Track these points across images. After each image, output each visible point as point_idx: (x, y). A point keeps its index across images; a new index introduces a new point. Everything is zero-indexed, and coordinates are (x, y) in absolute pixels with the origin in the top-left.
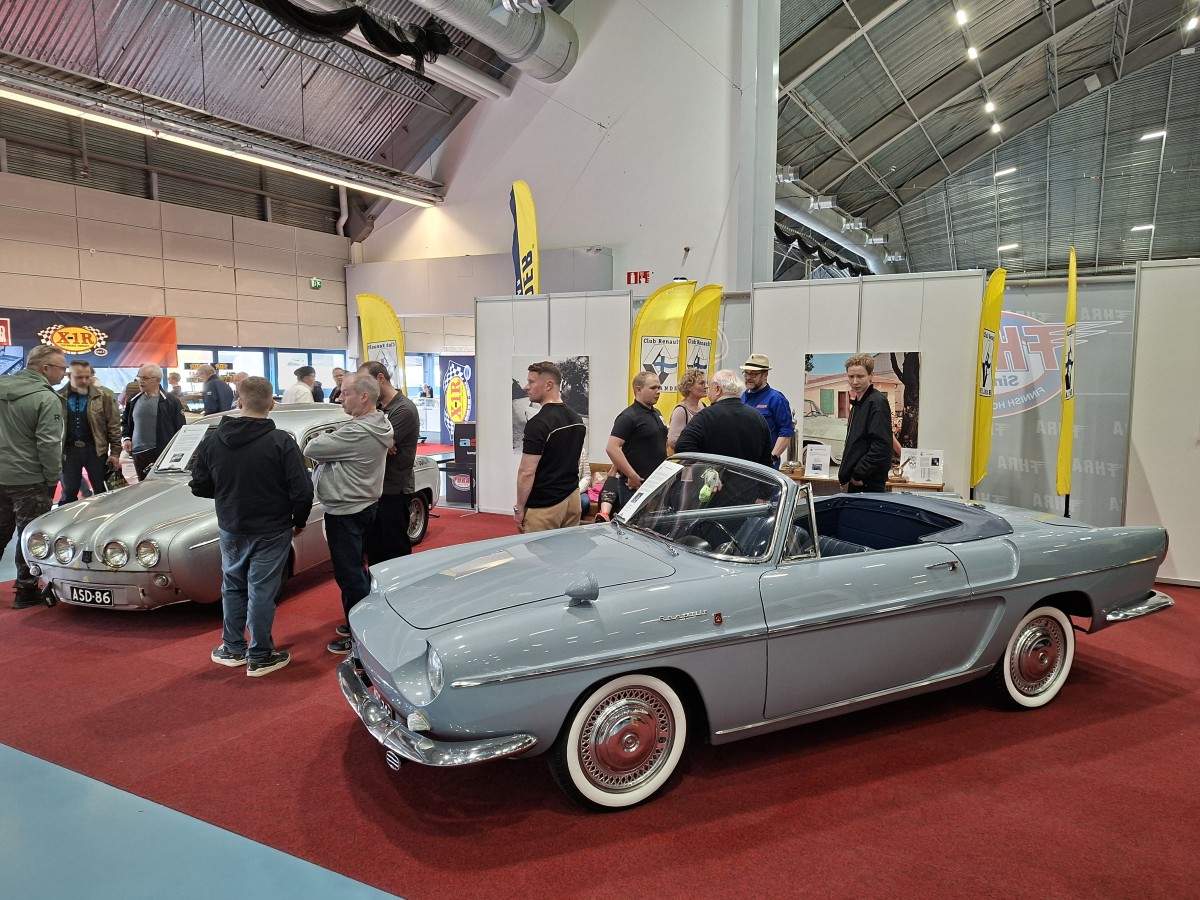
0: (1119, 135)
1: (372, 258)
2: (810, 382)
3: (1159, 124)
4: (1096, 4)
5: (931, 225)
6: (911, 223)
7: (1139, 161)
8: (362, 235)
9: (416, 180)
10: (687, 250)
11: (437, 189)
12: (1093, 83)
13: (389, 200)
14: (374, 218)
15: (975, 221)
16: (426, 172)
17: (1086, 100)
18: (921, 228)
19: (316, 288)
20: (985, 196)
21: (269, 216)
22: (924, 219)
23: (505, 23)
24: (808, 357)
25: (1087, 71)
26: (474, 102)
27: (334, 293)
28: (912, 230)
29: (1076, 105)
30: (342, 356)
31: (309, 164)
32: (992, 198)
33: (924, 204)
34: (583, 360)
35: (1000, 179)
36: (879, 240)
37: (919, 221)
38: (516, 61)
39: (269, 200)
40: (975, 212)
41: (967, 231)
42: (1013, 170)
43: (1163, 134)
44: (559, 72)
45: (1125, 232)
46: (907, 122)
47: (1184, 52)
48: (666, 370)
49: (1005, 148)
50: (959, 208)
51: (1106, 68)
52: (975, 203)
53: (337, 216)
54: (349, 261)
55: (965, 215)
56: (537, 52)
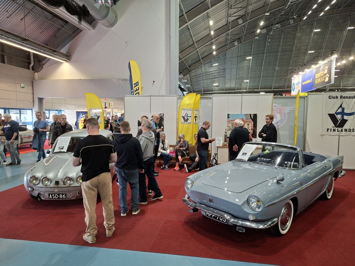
0: (242, 58)
1: (42, 78)
2: (229, 121)
3: (250, 55)
4: (240, 23)
5: (197, 77)
6: (192, 77)
7: (245, 63)
8: (39, 70)
9: (60, 53)
10: (154, 82)
11: (68, 57)
12: (236, 43)
13: (50, 59)
14: (43, 65)
15: (208, 77)
16: (64, 50)
17: (235, 47)
18: (195, 78)
19: (23, 87)
20: (210, 70)
21: (6, 62)
22: (196, 75)
23: (98, 8)
24: (228, 115)
25: (235, 40)
26: (81, 31)
27: (29, 89)
28: (193, 78)
29: (232, 48)
30: (31, 111)
31: (28, 46)
32: (212, 71)
33: (196, 71)
34: (162, 115)
35: (214, 66)
36: (186, 81)
37: (194, 76)
38: (98, 20)
39: (6, 57)
40: (208, 75)
41: (206, 79)
42: (217, 64)
43: (251, 58)
44: (112, 25)
45: (243, 82)
46: (195, 49)
47: (256, 38)
48: (188, 118)
49: (215, 58)
50: (204, 73)
51: (239, 40)
52: (208, 72)
53: (30, 63)
54: (34, 79)
55: (205, 75)
56: (107, 18)
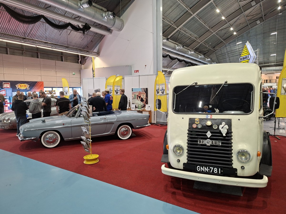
0: (266, 34)
1: (86, 68)
2: (133, 93)
3: (275, 31)
4: (253, 5)
5: (223, 55)
6: (218, 55)
7: (271, 39)
8: (83, 63)
9: (94, 52)
11: (98, 54)
12: (258, 22)
13: (89, 57)
14: (86, 60)
15: (234, 54)
16: (96, 50)
17: (257, 26)
18: (221, 56)
19: (74, 75)
20: (235, 48)
21: (63, 60)
22: (221, 54)
23: (106, 21)
25: (256, 19)
26: (104, 36)
27: (78, 75)
28: (219, 57)
29: (255, 27)
30: (80, 88)
31: (69, 50)
32: (237, 49)
33: (221, 51)
35: (238, 45)
36: (209, 60)
37: (220, 55)
38: (111, 28)
39: (63, 57)
40: (233, 52)
41: (232, 57)
42: (241, 42)
43: (276, 33)
44: (120, 29)
45: (269, 56)
46: (211, 33)
47: (279, 14)
49: (239, 38)
50: (229, 51)
51: (261, 19)
52: (233, 50)
53: (79, 59)
54: (81, 69)
55: (231, 53)
56: (114, 26)
